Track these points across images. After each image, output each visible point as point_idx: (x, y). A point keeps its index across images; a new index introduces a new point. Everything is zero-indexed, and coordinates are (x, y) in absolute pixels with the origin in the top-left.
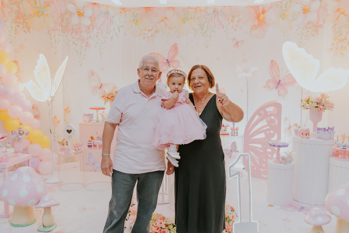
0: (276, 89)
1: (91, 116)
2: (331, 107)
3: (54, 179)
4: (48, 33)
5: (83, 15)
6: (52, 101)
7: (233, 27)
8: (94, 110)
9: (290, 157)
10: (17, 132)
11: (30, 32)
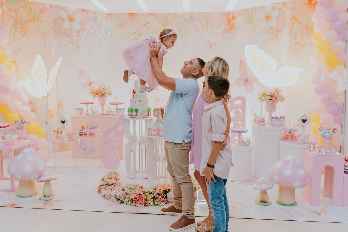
0: (245, 85)
1: (81, 109)
2: (282, 99)
3: (50, 164)
4: (43, 37)
5: (73, 21)
6: (47, 96)
7: (207, 31)
8: (84, 104)
9: (249, 141)
10: (20, 121)
11: (26, 36)
